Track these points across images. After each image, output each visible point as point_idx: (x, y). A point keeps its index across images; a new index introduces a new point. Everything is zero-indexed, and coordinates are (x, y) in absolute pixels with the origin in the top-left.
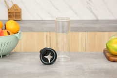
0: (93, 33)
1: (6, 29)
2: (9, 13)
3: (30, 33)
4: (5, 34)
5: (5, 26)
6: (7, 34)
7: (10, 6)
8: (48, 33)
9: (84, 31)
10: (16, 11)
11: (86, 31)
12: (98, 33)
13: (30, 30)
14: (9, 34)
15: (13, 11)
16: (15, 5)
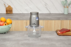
0: (47, 21)
2: (6, 10)
3: (17, 21)
7: (7, 6)
8: (26, 21)
10: (10, 9)
12: (50, 21)
13: (17, 19)
15: (8, 9)
16: (9, 6)
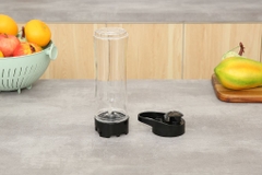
1: (23, 35)
4: (25, 51)
5: (23, 30)
6: (29, 50)
9: (180, 22)
11: (183, 22)
14: (33, 50)
